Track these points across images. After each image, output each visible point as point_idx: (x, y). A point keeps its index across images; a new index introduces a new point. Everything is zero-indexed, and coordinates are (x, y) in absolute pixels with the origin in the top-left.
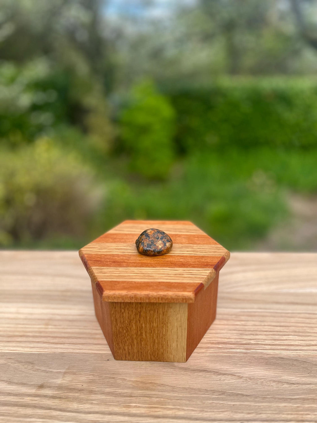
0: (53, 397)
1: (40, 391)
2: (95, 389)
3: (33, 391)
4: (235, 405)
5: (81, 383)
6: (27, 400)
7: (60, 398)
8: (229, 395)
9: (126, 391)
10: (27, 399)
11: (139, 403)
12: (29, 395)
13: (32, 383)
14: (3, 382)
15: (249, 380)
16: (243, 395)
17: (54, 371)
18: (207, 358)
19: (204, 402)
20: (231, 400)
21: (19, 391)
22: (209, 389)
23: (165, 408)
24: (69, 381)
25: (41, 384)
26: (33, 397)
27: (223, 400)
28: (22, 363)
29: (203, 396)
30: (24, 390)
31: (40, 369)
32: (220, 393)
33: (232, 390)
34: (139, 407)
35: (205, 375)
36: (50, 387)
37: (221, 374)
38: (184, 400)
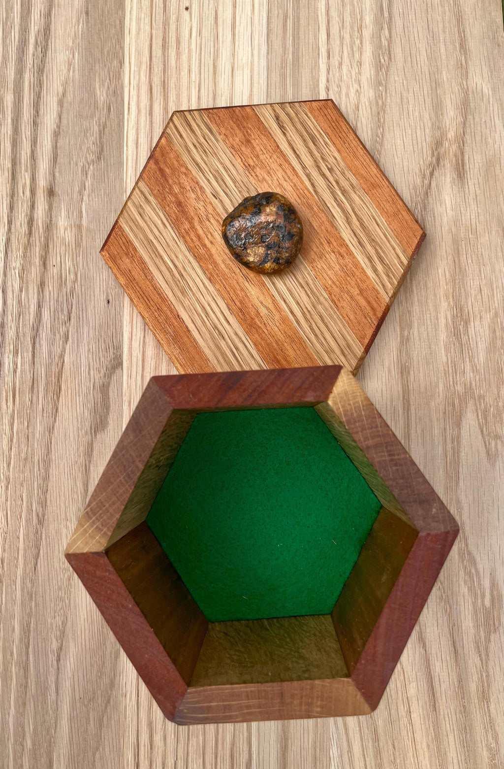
0: (31, 222)
1: (42, 195)
2: (47, 290)
3: (42, 183)
4: (18, 540)
5: (59, 264)
6: (25, 178)
7: (30, 233)
8: (37, 533)
10: (27, 177)
11: (22, 371)
12: (33, 179)
13: (57, 174)
14: (57, 121)
15: (66, 575)
16: (37, 557)
17: (84, 206)
19: (25, 485)
20: (27, 535)
21: (42, 158)
22: (48, 496)
23: (13, 417)
24: (64, 239)
25: (57, 190)
26: (31, 186)
27: (28, 521)
28: (100, 138)
29: (36, 483)
30: (43, 165)
31: (87, 177)
32: (40, 515)
33: (46, 539)
34: (15, 371)
35: (77, 493)
36: (50, 208)
38: (27, 450)
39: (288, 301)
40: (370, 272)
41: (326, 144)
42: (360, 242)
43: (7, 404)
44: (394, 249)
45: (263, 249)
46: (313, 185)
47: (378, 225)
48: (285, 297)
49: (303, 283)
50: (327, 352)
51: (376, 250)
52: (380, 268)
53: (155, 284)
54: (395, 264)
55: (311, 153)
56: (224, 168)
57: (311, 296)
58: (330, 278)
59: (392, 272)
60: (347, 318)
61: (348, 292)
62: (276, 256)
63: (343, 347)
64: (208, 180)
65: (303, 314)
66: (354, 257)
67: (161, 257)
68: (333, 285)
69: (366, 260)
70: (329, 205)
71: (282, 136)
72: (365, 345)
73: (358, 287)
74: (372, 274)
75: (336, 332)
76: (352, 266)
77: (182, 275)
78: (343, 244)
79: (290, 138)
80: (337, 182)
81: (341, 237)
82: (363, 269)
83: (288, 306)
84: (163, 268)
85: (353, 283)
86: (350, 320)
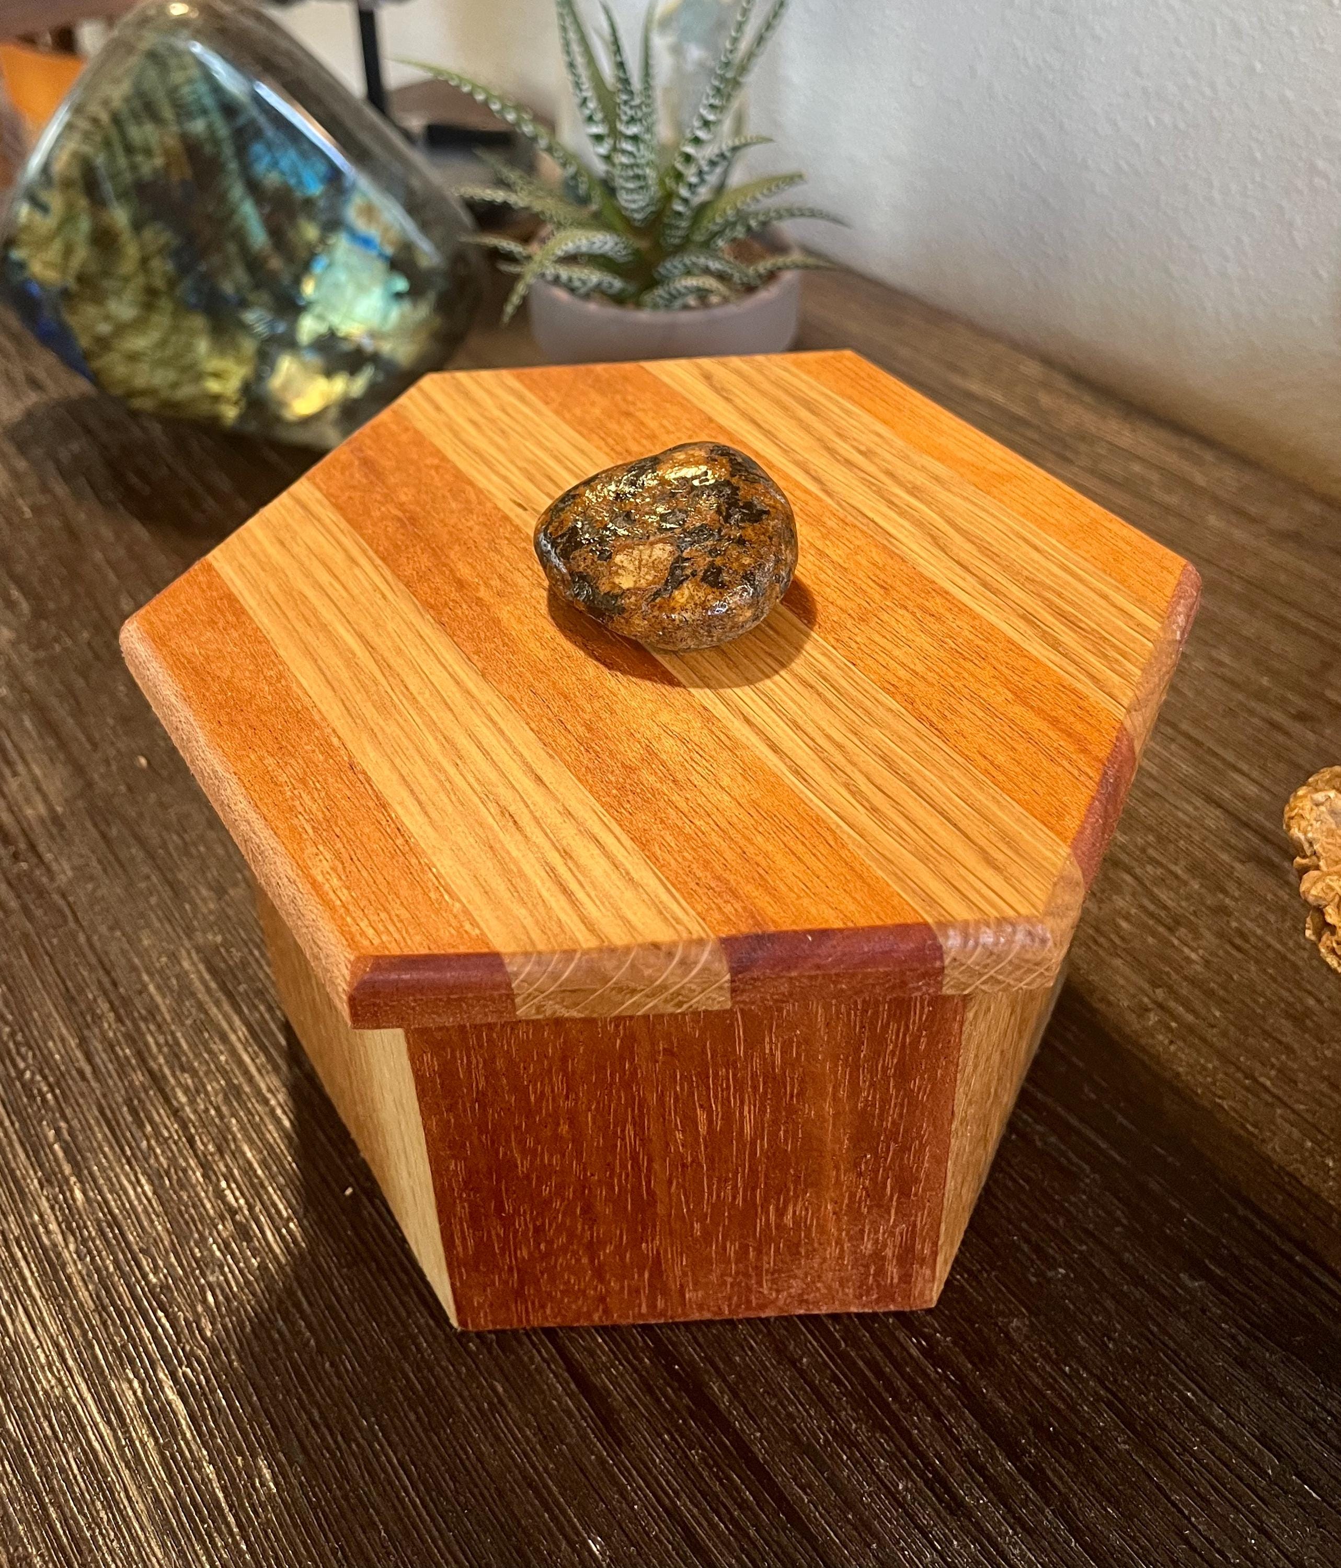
39: (757, 721)
40: (1036, 648)
42: (985, 585)
44: (1105, 597)
46: (818, 480)
47: (1036, 549)
48: (746, 710)
50: (924, 859)
51: (1045, 599)
52: (1068, 638)
53: (288, 688)
54: (1121, 631)
57: (841, 706)
58: (903, 665)
59: (1114, 646)
60: (983, 763)
61: (974, 697)
62: (712, 564)
63: (982, 842)
65: (818, 750)
66: (975, 616)
67: (324, 627)
68: (915, 681)
69: (1022, 625)
70: (870, 515)
71: (722, 403)
72: (1071, 834)
73: (1006, 683)
74: (1046, 653)
75: (949, 799)
76: (972, 637)
77: (384, 666)
78: (932, 589)
80: (890, 474)
81: (921, 575)
82: (1010, 641)
83: (759, 732)
84: (326, 652)
85: (986, 675)
86: (997, 768)
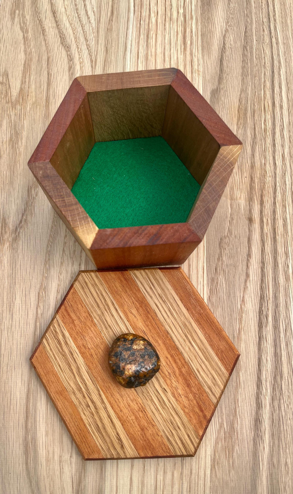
0: (262, 203)
1: (256, 219)
2: (249, 164)
3: (256, 225)
4: (257, 40)
5: (243, 179)
6: (268, 229)
7: (262, 196)
8: (247, 43)
9: (249, 134)
10: (266, 230)
11: (261, 121)
12: (262, 228)
13: (247, 231)
14: (249, 264)
15: (230, 24)
16: (245, 32)
17: (230, 211)
18: (205, 57)
19: (255, 64)
20: (252, 41)
21: (258, 241)
22: (242, 59)
23: (265, 98)
24: (241, 192)
25: (247, 222)
26: (263, 224)
27: (252, 48)
28: (221, 252)
29: (249, 65)
30: (256, 236)
31: (229, 228)
32: (245, 50)
33: (241, 40)
34: (265, 121)
35: (226, 61)
36: (250, 211)
37: (224, 46)
38: (255, 81)
39: (119, 317)
40: (67, 334)
41: (90, 425)
42: (72, 354)
43: (268, 104)
44: (51, 349)
45: (133, 348)
46: (100, 395)
47: (60, 366)
48: (121, 320)
49: (109, 329)
50: (96, 284)
51: (62, 349)
52: (61, 337)
53: (203, 331)
54: (51, 339)
55: (101, 419)
56: (159, 410)
57: (104, 320)
58: (92, 331)
59: (53, 334)
60: (83, 305)
61: (81, 321)
62: (125, 343)
63: (86, 287)
64: (170, 402)
65: (109, 309)
66: (76, 345)
67: (200, 349)
68: (90, 326)
69: (69, 342)
70: (90, 381)
71: (119, 433)
72: (73, 288)
73: (75, 325)
74: (66, 333)
75: (90, 297)
76: (78, 339)
77: (186, 336)
78: (82, 354)
79: (114, 430)
80: (84, 397)
81: (84, 359)
82: (71, 337)
83: (119, 314)
84: (198, 341)
85: (78, 328)
86: (81, 304)
